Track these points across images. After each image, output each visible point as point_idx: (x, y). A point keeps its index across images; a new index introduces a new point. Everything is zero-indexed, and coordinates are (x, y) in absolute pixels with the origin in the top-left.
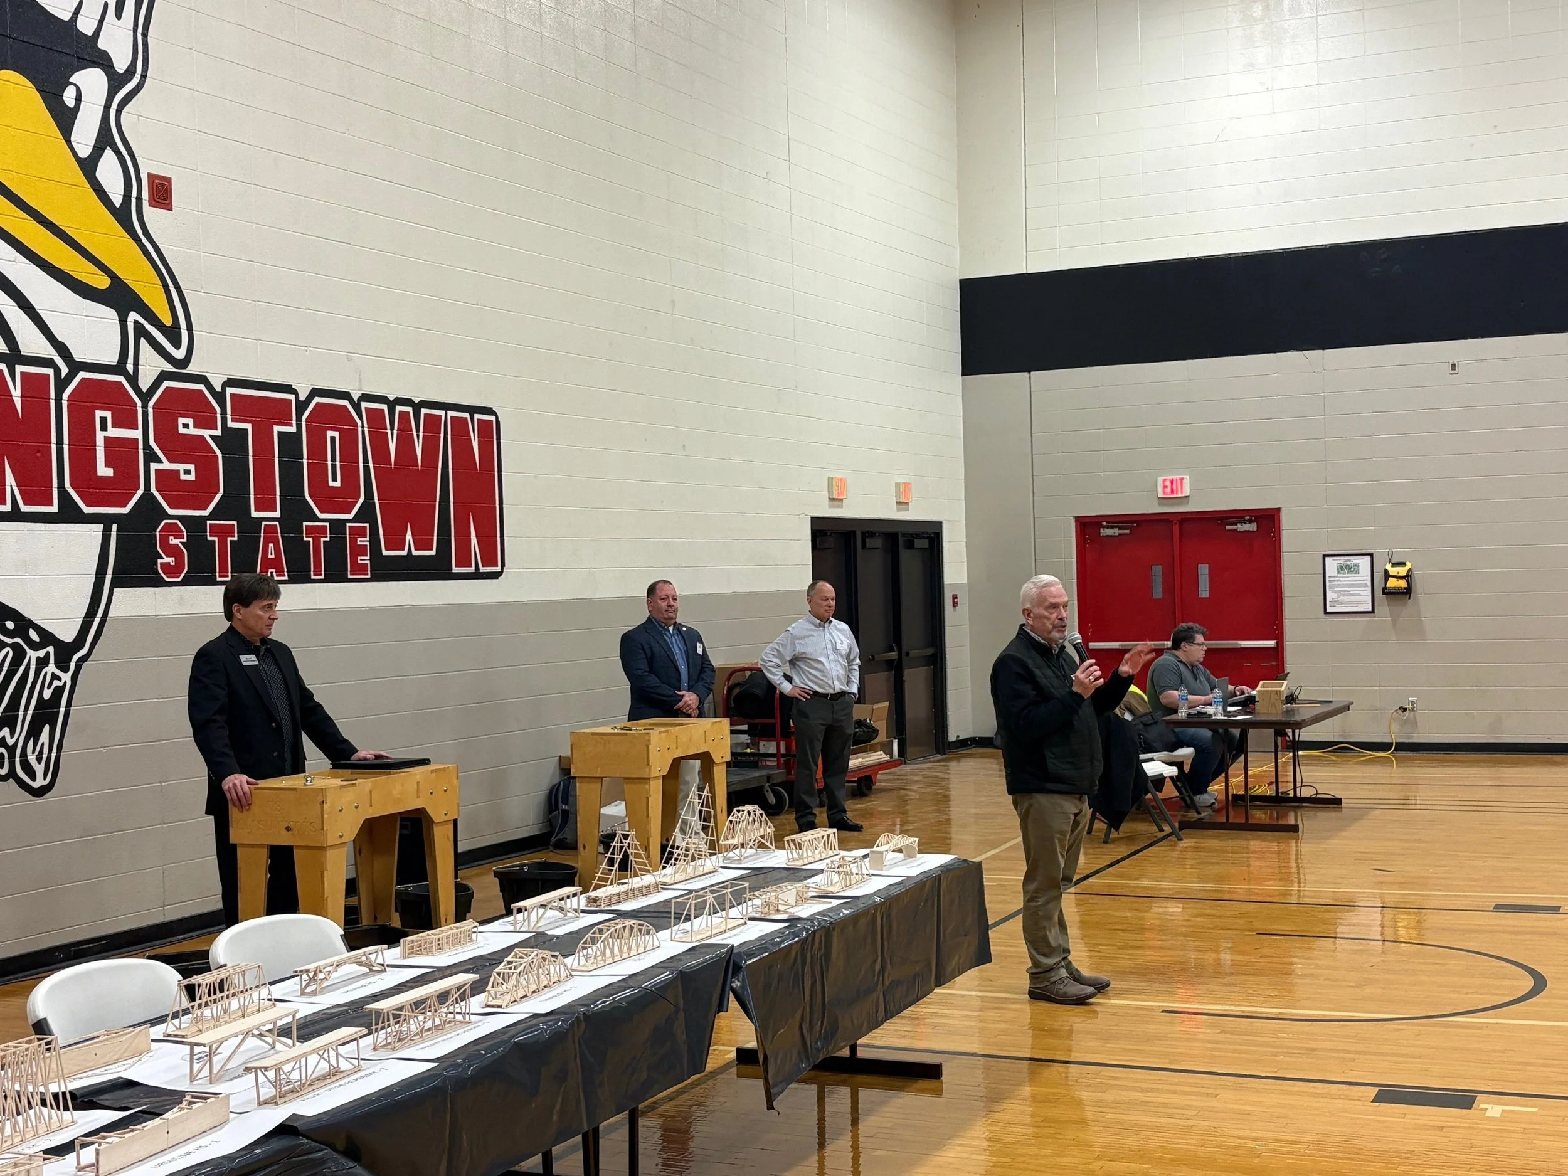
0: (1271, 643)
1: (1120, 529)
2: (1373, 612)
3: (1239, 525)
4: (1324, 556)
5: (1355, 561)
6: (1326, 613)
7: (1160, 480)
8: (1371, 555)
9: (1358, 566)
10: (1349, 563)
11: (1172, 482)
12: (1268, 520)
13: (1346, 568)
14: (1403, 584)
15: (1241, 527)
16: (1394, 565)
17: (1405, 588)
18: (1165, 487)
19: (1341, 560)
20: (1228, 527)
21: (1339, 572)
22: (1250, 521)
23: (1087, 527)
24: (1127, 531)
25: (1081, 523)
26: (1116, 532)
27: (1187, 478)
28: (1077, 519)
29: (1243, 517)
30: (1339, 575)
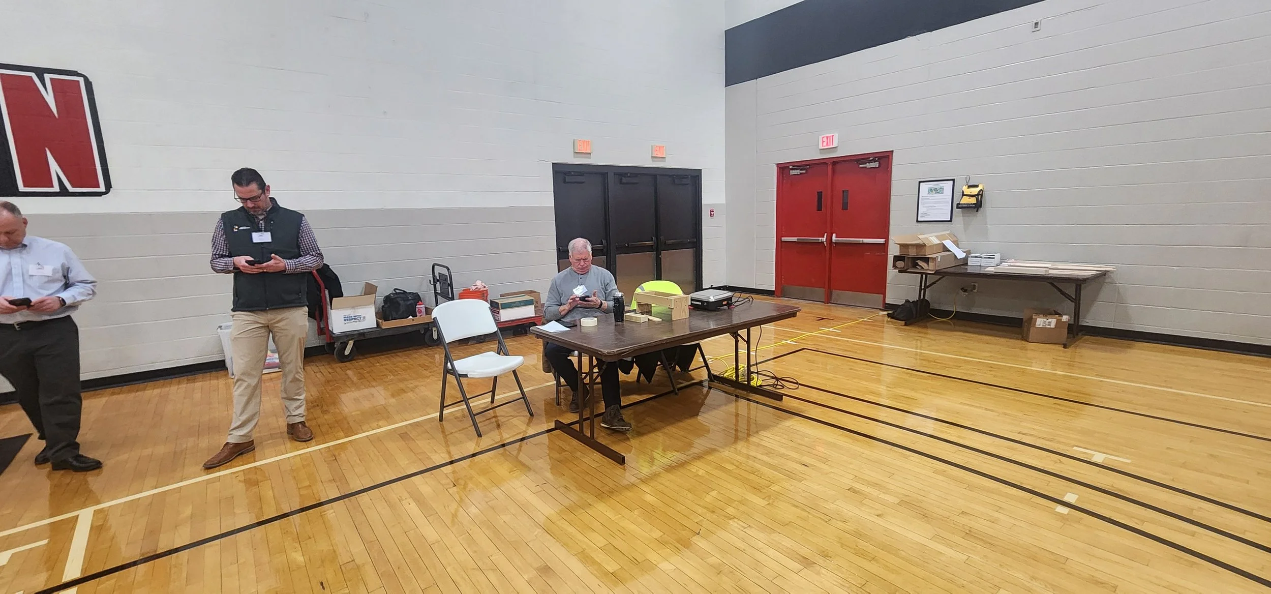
0: (882, 241)
1: (801, 170)
2: (951, 221)
3: (868, 164)
4: (920, 182)
5: (941, 185)
6: (918, 221)
7: (821, 137)
8: (953, 180)
9: (943, 189)
10: (936, 187)
11: (827, 138)
12: (884, 159)
13: (935, 190)
14: (973, 200)
15: (868, 165)
16: (970, 187)
17: (974, 204)
18: (823, 142)
19: (932, 185)
20: (861, 166)
21: (929, 193)
22: (874, 161)
23: (783, 169)
24: (804, 171)
25: (780, 168)
26: (798, 172)
27: (836, 135)
28: (777, 164)
29: (869, 158)
30: (929, 195)
